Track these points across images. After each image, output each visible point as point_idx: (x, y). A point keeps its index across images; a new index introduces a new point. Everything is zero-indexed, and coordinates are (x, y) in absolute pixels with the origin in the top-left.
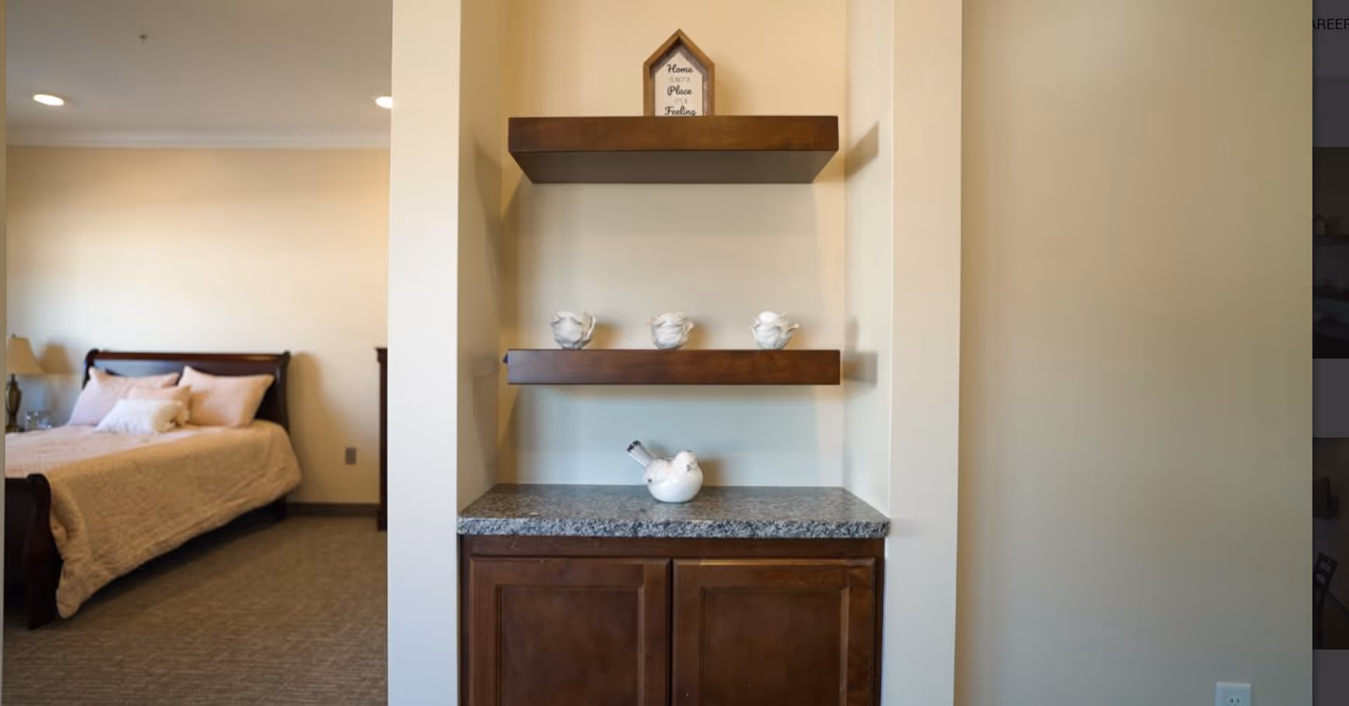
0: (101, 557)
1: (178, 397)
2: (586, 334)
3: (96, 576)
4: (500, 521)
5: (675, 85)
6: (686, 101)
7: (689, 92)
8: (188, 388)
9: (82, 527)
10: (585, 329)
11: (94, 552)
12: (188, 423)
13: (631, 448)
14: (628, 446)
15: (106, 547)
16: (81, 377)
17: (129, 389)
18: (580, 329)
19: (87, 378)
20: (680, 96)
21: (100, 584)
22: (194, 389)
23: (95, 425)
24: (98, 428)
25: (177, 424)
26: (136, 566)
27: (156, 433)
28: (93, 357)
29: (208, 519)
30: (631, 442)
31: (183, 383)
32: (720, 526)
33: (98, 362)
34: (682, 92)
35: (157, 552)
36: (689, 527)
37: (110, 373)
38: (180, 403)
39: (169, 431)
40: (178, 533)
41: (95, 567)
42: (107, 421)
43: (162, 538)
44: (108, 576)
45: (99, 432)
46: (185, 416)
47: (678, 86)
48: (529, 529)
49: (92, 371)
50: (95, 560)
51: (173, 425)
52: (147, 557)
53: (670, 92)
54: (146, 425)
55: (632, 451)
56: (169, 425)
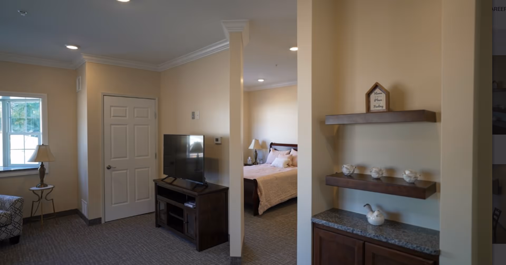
0: (268, 201)
1: (289, 158)
2: (351, 172)
3: (267, 206)
4: (320, 220)
5: (377, 98)
6: (380, 103)
7: (381, 100)
8: (292, 155)
9: (263, 193)
10: (350, 170)
11: (266, 200)
12: (291, 165)
13: (365, 206)
14: (364, 205)
15: (269, 199)
16: (269, 150)
17: (278, 154)
18: (348, 170)
19: (270, 151)
20: (378, 102)
21: (268, 208)
22: (293, 155)
23: (271, 164)
24: (271, 165)
25: (288, 165)
26: (275, 205)
27: (283, 168)
28: (272, 144)
29: (294, 194)
30: (365, 204)
31: (291, 153)
32: (377, 236)
33: (273, 146)
34: (379, 100)
35: (280, 202)
36: (368, 234)
37: (275, 149)
38: (289, 159)
39: (287, 167)
40: (286, 197)
41: (266, 203)
42: (273, 163)
43: (282, 198)
44: (269, 206)
45: (271, 166)
46: (291, 163)
47: (378, 99)
48: (326, 224)
49: (271, 149)
50: (267, 202)
51: (287, 166)
52: (278, 203)
53: (375, 101)
54: (281, 165)
55: (365, 207)
56: (286, 166)
